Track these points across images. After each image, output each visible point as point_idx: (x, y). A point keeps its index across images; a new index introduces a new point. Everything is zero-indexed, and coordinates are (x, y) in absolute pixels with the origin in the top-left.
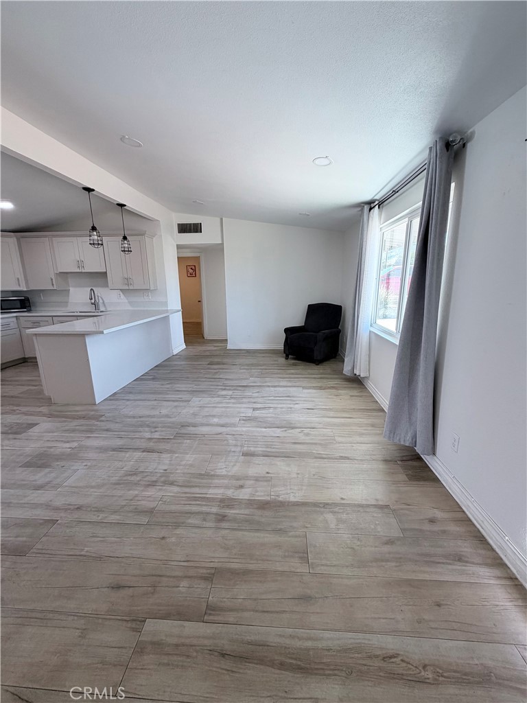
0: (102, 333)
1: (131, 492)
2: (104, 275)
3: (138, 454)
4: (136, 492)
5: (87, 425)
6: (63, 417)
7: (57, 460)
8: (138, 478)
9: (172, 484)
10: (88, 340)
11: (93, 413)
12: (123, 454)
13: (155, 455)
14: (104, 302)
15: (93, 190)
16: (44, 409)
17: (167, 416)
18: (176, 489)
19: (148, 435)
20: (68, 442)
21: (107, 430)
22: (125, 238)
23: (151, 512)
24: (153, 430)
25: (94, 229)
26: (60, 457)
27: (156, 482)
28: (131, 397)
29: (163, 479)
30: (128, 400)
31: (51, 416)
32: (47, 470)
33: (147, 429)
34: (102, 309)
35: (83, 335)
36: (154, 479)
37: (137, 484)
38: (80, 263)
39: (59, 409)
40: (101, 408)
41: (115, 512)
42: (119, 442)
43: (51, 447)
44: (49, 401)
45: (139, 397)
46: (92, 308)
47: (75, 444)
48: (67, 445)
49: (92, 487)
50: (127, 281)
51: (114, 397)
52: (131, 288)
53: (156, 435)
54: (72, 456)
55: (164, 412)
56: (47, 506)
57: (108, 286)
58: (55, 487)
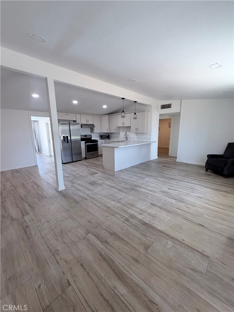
0: (118, 147)
1: (107, 200)
2: (129, 127)
3: (116, 190)
4: (109, 201)
5: (109, 177)
6: (104, 173)
7: (96, 184)
8: (112, 197)
9: (120, 203)
11: (112, 174)
12: (112, 189)
13: (121, 192)
14: (129, 137)
15: (125, 98)
16: (101, 170)
17: (133, 181)
18: (120, 205)
19: (123, 185)
20: (102, 180)
21: (113, 180)
22: (135, 114)
23: (109, 208)
24: (126, 184)
25: (123, 112)
27: (116, 200)
28: (126, 172)
29: (118, 200)
30: (124, 173)
31: (102, 172)
32: (93, 186)
33: (124, 183)
34: (128, 140)
35: (114, 148)
36: (116, 199)
37: (110, 198)
38: (123, 123)
39: (105, 170)
40: (116, 173)
41: (100, 203)
42: (113, 185)
43: (97, 181)
44: (103, 168)
45: (128, 173)
46: (125, 139)
47: (103, 182)
48: (101, 181)
49: (99, 194)
50: (137, 129)
51: (121, 171)
52: (138, 132)
53: (125, 187)
54: (100, 185)
55: (133, 180)
56: (88, 195)
57: (130, 131)
58: (92, 191)
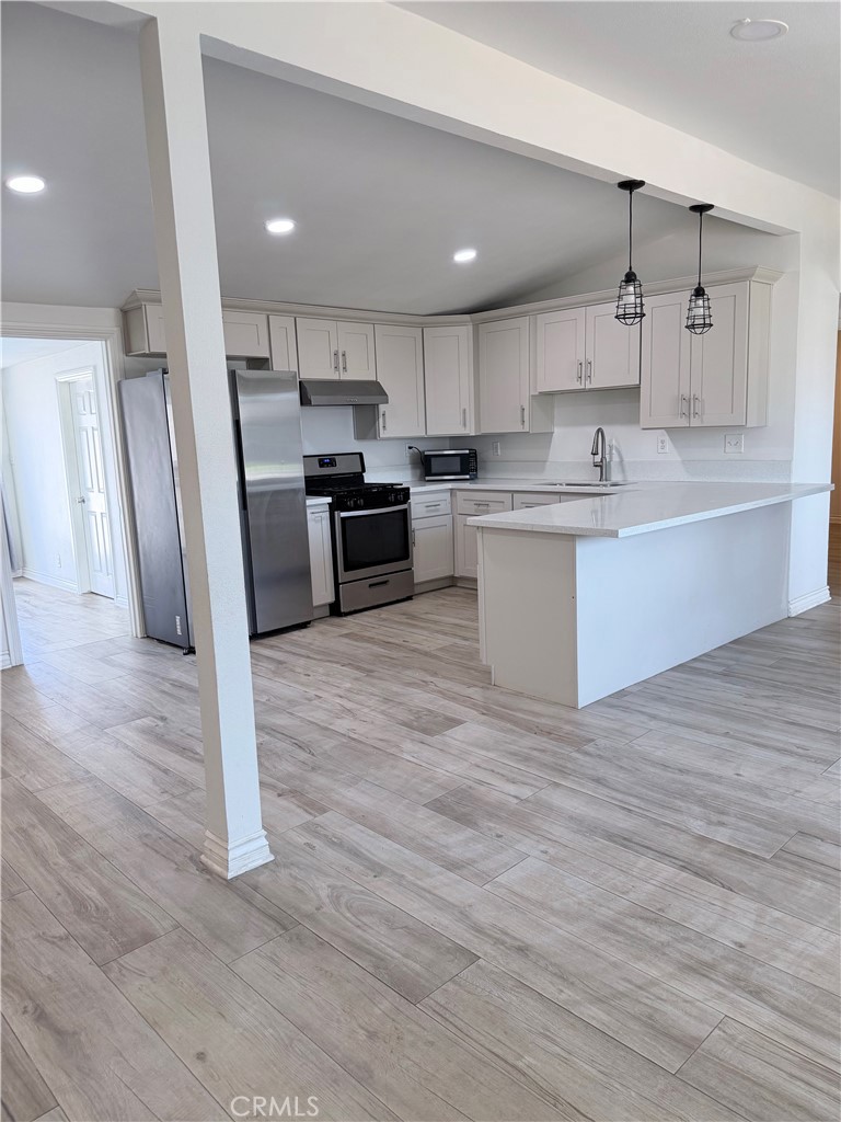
0: (614, 534)
1: (640, 966)
2: (632, 393)
3: (667, 871)
4: (654, 973)
5: (555, 754)
6: (510, 721)
7: (491, 816)
8: (664, 937)
9: (757, 993)
10: (583, 551)
11: (568, 728)
12: (631, 856)
13: (713, 890)
14: (622, 461)
15: (641, 183)
16: (475, 693)
17: (758, 789)
18: (767, 1016)
19: (698, 827)
20: (514, 782)
21: (598, 781)
22: (699, 292)
23: (689, 1045)
24: (715, 817)
25: (630, 278)
26: (496, 812)
27: (711, 967)
28: (663, 710)
29: (730, 967)
30: (654, 717)
31: (486, 711)
32: (469, 832)
33: (697, 809)
34: (616, 477)
35: (570, 538)
36: (706, 957)
37: (658, 950)
38: (584, 369)
39: (502, 699)
40: (588, 720)
41: (599, 1000)
42: (622, 822)
43: (481, 783)
44: (484, 677)
45: (679, 715)
46: (592, 476)
47: (526, 792)
48: (511, 789)
49: (554, 912)
50: (688, 404)
51: (618, 700)
52: (695, 422)
53: (722, 835)
54: (521, 818)
55: (749, 774)
56: (463, 914)
57: (638, 422)
58: (484, 878)
